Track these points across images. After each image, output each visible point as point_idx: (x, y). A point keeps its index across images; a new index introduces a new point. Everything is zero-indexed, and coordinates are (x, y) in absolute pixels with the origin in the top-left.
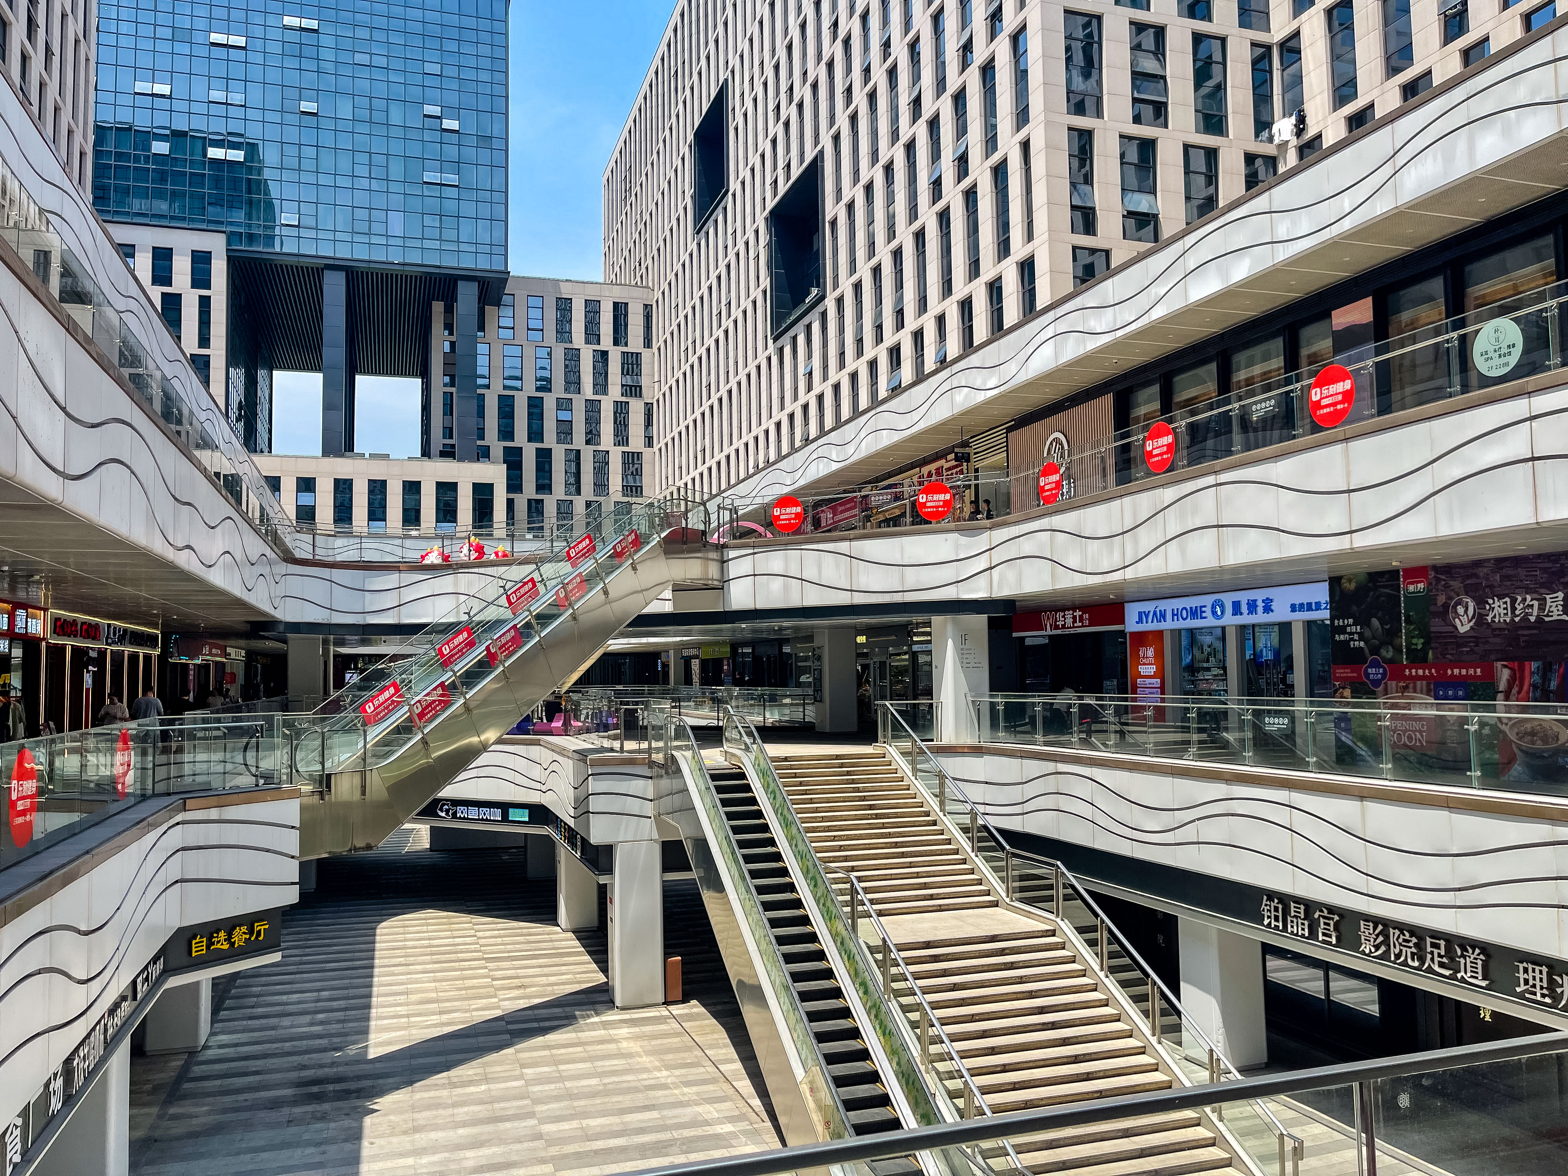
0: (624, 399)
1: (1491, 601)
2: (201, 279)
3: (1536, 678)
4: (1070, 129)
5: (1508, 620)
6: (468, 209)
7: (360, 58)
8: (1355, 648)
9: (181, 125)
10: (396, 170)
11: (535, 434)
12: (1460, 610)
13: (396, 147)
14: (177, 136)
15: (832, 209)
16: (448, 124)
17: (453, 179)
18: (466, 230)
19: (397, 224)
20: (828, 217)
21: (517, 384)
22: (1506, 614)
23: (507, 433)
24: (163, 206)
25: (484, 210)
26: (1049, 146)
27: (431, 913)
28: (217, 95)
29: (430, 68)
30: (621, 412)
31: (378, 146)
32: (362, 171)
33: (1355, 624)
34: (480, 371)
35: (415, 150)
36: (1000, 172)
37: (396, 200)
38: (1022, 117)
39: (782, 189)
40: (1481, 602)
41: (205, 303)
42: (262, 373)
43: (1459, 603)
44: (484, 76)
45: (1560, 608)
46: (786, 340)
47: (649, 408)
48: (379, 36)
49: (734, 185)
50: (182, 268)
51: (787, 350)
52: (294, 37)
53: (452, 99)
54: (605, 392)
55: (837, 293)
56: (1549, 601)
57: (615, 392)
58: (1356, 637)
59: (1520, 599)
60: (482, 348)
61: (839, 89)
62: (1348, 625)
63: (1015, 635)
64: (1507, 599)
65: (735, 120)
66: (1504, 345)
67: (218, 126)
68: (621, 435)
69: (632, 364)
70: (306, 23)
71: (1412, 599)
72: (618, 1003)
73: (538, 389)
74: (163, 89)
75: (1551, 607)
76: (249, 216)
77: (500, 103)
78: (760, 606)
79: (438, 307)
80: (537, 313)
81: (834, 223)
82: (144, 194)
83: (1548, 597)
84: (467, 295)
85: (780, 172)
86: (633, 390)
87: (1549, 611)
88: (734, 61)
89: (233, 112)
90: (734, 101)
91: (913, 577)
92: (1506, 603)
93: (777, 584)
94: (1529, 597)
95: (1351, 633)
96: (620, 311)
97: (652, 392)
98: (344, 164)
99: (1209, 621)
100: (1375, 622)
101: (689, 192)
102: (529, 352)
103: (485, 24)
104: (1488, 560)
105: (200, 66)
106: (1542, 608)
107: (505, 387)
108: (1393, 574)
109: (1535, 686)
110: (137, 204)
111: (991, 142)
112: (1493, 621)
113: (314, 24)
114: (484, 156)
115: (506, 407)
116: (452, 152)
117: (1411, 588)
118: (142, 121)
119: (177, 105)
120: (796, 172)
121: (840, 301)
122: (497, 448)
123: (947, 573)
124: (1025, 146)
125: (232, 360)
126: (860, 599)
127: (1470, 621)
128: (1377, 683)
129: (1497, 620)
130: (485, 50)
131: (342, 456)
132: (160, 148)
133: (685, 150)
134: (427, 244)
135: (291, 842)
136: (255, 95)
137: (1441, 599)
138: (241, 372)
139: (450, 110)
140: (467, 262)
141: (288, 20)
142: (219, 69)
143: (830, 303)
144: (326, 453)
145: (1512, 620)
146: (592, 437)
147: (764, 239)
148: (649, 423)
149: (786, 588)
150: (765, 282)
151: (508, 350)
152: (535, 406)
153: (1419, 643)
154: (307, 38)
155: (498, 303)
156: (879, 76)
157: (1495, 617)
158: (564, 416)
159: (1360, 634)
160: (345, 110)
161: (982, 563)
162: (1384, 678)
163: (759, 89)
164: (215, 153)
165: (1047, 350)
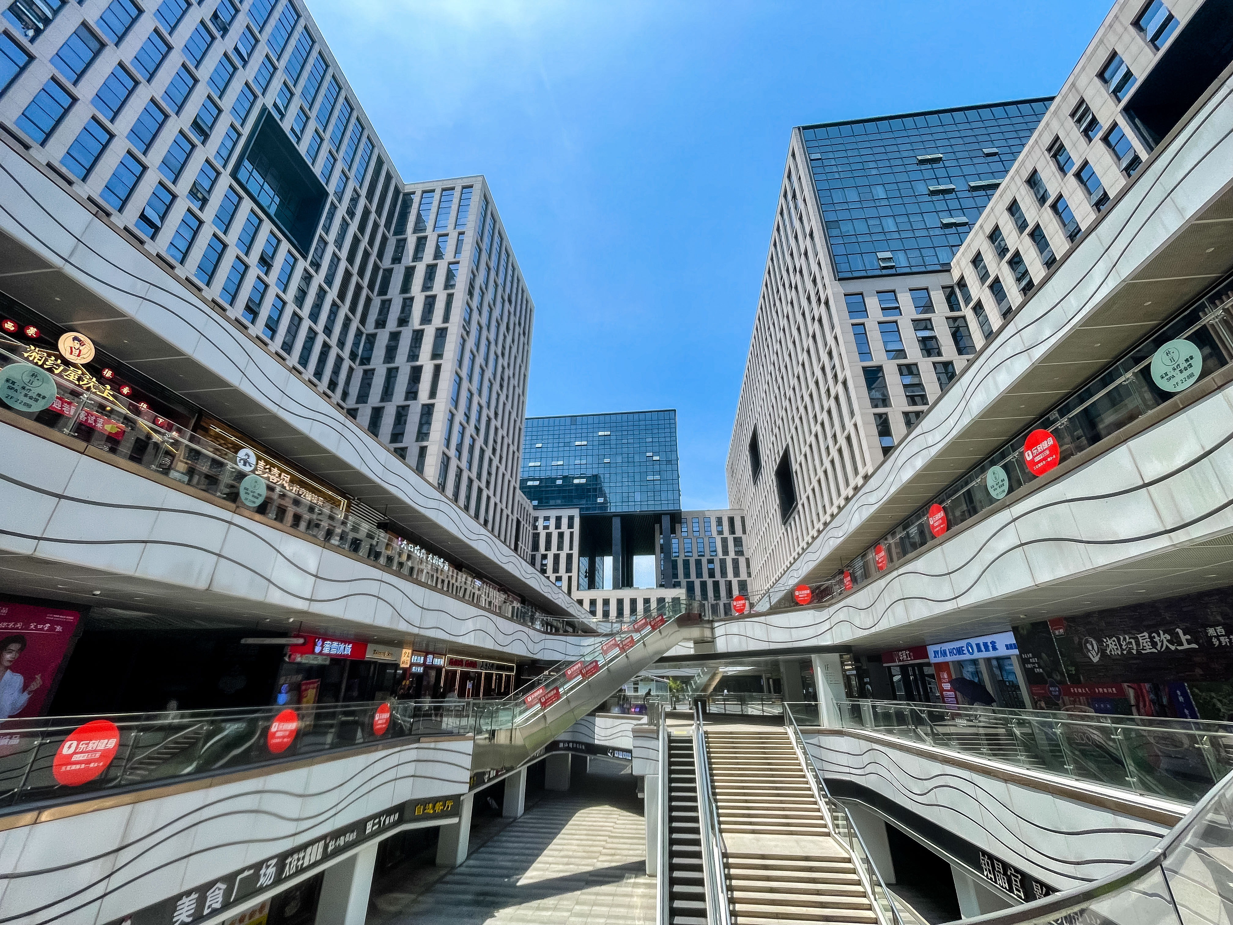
0: (736, 557)
1: (1105, 640)
2: (571, 526)
3: (1152, 696)
4: (874, 414)
5: (1120, 653)
6: (664, 487)
7: (625, 441)
8: (1038, 673)
9: (566, 474)
10: (637, 478)
11: (699, 575)
12: (1090, 647)
13: (637, 470)
14: (565, 478)
15: (795, 467)
16: (655, 458)
17: (658, 477)
18: (664, 496)
19: (638, 497)
20: (794, 471)
21: (690, 554)
22: (1117, 649)
23: (687, 575)
24: (559, 502)
25: (670, 487)
26: (864, 423)
27: (607, 808)
28: (577, 462)
29: (648, 440)
30: (736, 562)
31: (631, 470)
32: (625, 479)
33: (1034, 657)
34: (674, 550)
35: (643, 469)
36: (848, 439)
37: (638, 488)
38: (852, 414)
39: (778, 462)
40: (1100, 642)
41: (572, 534)
42: (598, 559)
43: (1087, 641)
44: (668, 439)
45: (1150, 644)
46: (788, 523)
47: (748, 560)
48: (630, 432)
49: (763, 463)
50: (565, 522)
51: (789, 529)
52: (602, 438)
53: (656, 449)
54: (728, 555)
55: (802, 502)
56: (1140, 639)
57: (732, 554)
58: (1037, 666)
59: (1122, 638)
60: (674, 541)
61: (790, 417)
62: (1030, 658)
63: (885, 665)
64: (1114, 638)
65: (760, 438)
66: (1000, 481)
67: (577, 473)
68: (737, 574)
69: (738, 542)
70: (606, 433)
71: (1059, 639)
72: (647, 872)
73: (699, 556)
74: (561, 463)
75: (1143, 643)
76: (587, 501)
77: (674, 448)
78: (730, 650)
79: (657, 526)
80: (697, 525)
81: (796, 472)
82: (554, 498)
83: (1139, 636)
84: (666, 521)
85: (776, 455)
86: (740, 553)
87: (1143, 646)
88: (757, 416)
89: (583, 466)
90: (759, 431)
91: (796, 634)
92: (1114, 641)
93: (736, 639)
94: (1127, 638)
95: (1033, 663)
96: (731, 520)
97: (748, 553)
98: (619, 478)
99: (967, 657)
100: (1044, 655)
101: (750, 469)
102: (694, 540)
103: (668, 422)
104: (1094, 612)
105: (572, 453)
106: (1138, 644)
107: (686, 556)
108: (1044, 624)
109: (1152, 701)
110: (552, 502)
111: (843, 427)
112: (1111, 654)
113: (609, 433)
114: (669, 467)
115: (686, 563)
116: (657, 468)
117: (1057, 632)
118: (554, 475)
119: (565, 467)
120: (781, 454)
121: (803, 505)
122: (684, 582)
123: (810, 632)
124: (855, 425)
125: (581, 554)
126: (773, 646)
127: (1097, 654)
128: (1058, 697)
129: (1113, 653)
130: (668, 430)
131: (621, 589)
132: (559, 482)
133: (747, 453)
134: (649, 503)
135: (467, 762)
136: (590, 459)
137: (1076, 640)
138: (587, 559)
139: (655, 453)
140: (665, 508)
141: (600, 433)
142: (578, 453)
143: (800, 507)
144: (614, 588)
145: (1122, 653)
146: (724, 573)
147: (775, 484)
148: (748, 566)
149: (740, 642)
150: (778, 501)
151: (686, 541)
152: (698, 563)
153: (1073, 669)
154: (606, 438)
155: (680, 522)
156: (802, 410)
157: (1111, 651)
158: (711, 566)
159: (1038, 663)
160: (619, 459)
161: (827, 626)
162: (1060, 694)
163: (766, 424)
164: (576, 481)
165: (857, 516)
